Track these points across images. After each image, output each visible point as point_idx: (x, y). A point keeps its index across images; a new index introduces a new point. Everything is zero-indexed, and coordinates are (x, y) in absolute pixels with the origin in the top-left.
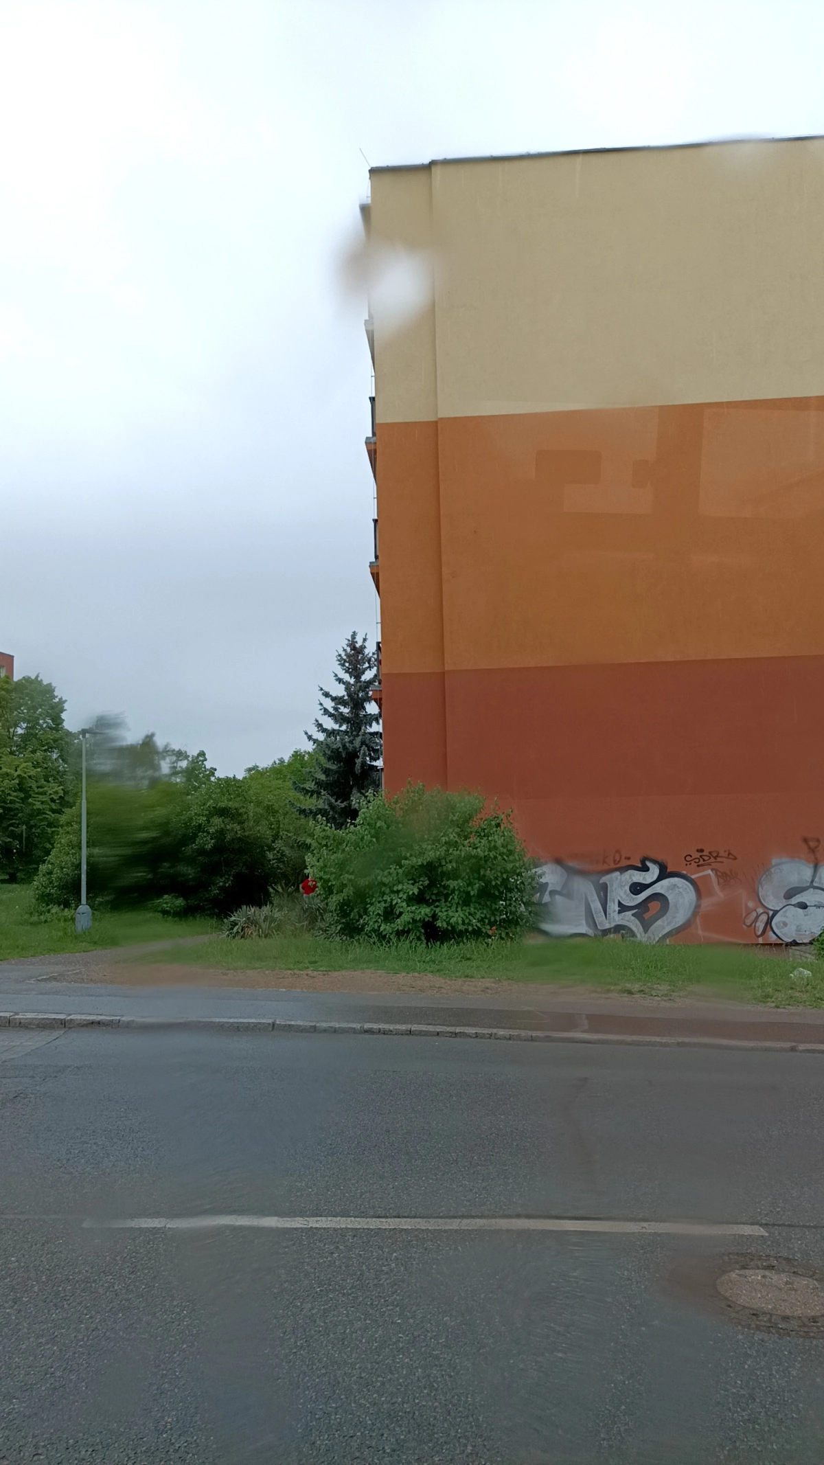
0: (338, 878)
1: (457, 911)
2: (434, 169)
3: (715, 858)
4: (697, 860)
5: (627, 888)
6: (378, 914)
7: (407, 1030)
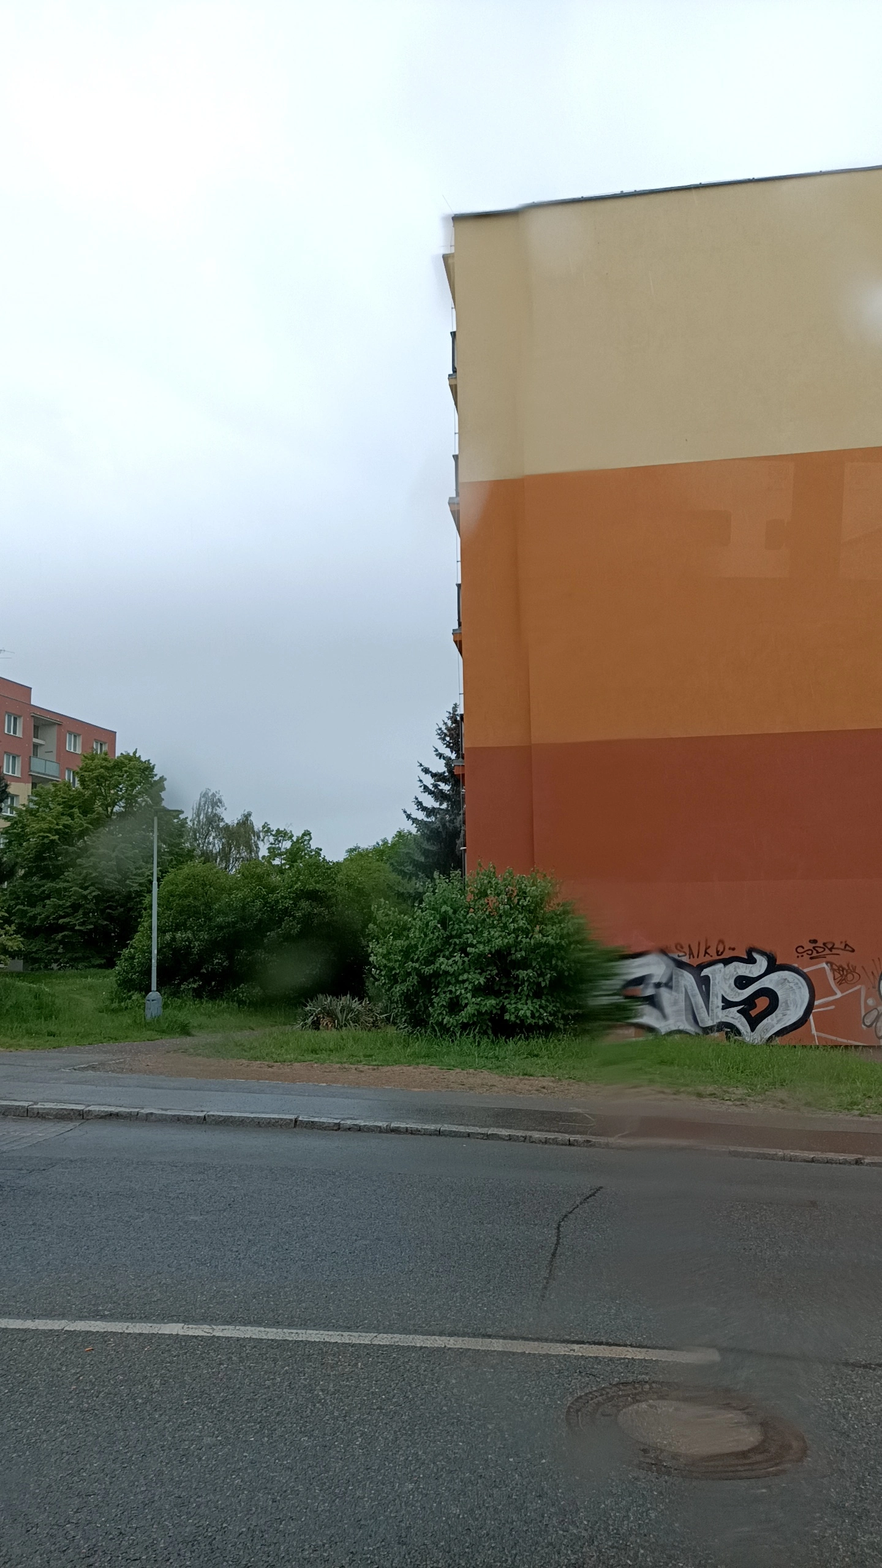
0: (402, 966)
1: (527, 1004)
2: (524, 214)
3: (830, 950)
4: (810, 952)
5: (732, 981)
6: (443, 1005)
7: (436, 1130)
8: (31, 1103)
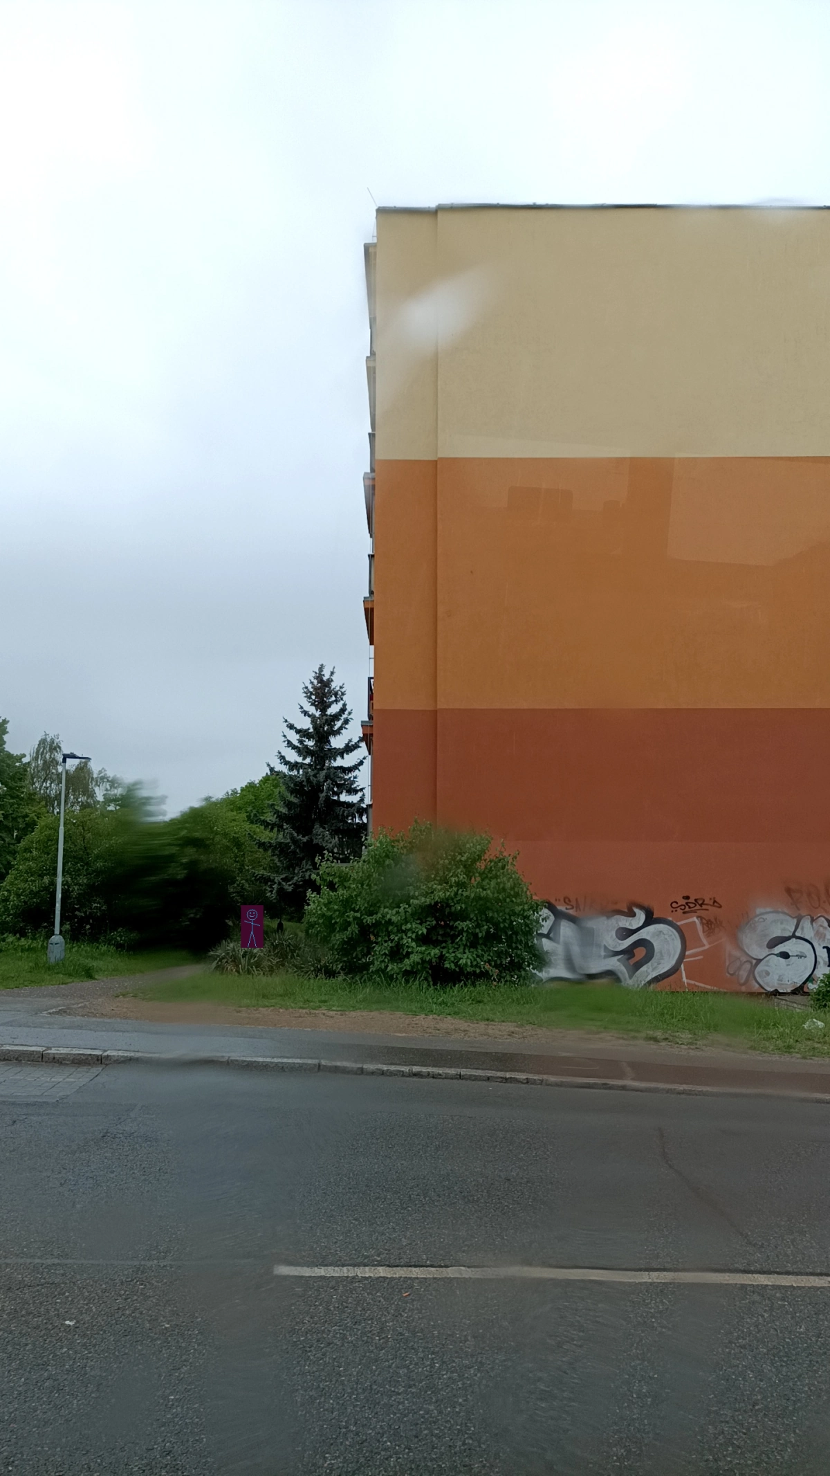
1: (465, 953)
2: (440, 215)
3: (701, 905)
4: (683, 907)
5: (614, 933)
6: (385, 954)
7: (457, 1074)
8: (44, 1049)
